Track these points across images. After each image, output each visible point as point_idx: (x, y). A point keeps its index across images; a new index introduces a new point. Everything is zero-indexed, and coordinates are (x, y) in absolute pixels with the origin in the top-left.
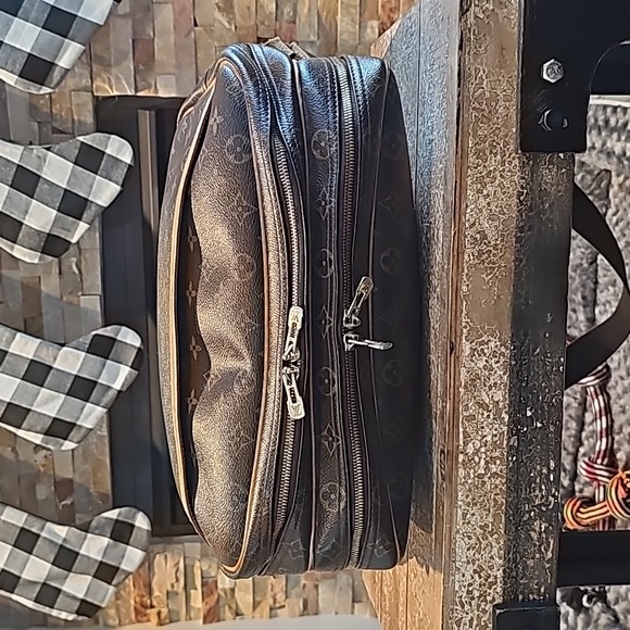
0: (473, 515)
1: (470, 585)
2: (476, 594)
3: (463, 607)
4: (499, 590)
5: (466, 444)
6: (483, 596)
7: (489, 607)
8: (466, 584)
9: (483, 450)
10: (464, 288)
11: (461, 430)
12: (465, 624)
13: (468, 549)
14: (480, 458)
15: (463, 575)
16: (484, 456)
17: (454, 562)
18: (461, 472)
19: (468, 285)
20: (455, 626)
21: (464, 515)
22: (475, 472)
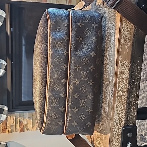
0: (119, 105)
1: (117, 122)
2: (118, 124)
3: (115, 128)
4: (124, 123)
5: (118, 88)
6: (120, 125)
7: (121, 128)
8: (116, 122)
9: (122, 90)
10: (121, 49)
11: (117, 85)
12: (115, 132)
13: (117, 114)
14: (121, 92)
15: (116, 120)
16: (122, 91)
17: (114, 117)
18: (117, 95)
19: (121, 48)
20: (113, 132)
21: (117, 105)
22: (120, 95)
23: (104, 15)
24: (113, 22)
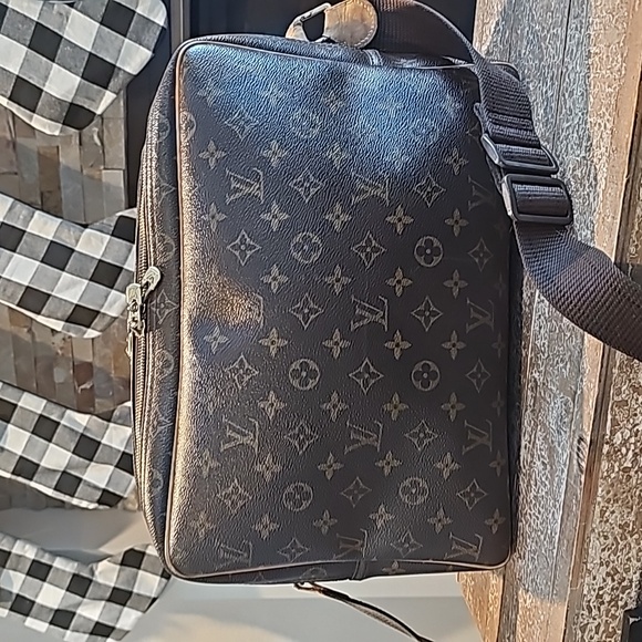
0: (613, 512)
1: (602, 588)
2: (607, 598)
3: (590, 611)
4: (633, 594)
5: (613, 433)
6: (614, 600)
7: (620, 613)
8: (597, 587)
9: (632, 440)
10: (632, 249)
11: (609, 417)
12: (591, 630)
13: (603, 550)
14: (628, 450)
15: (594, 578)
16: (633, 447)
17: (585, 563)
18: (605, 465)
19: (637, 246)
20: (579, 632)
21: (603, 513)
22: (620, 465)
23: (570, 68)
24: (604, 109)
